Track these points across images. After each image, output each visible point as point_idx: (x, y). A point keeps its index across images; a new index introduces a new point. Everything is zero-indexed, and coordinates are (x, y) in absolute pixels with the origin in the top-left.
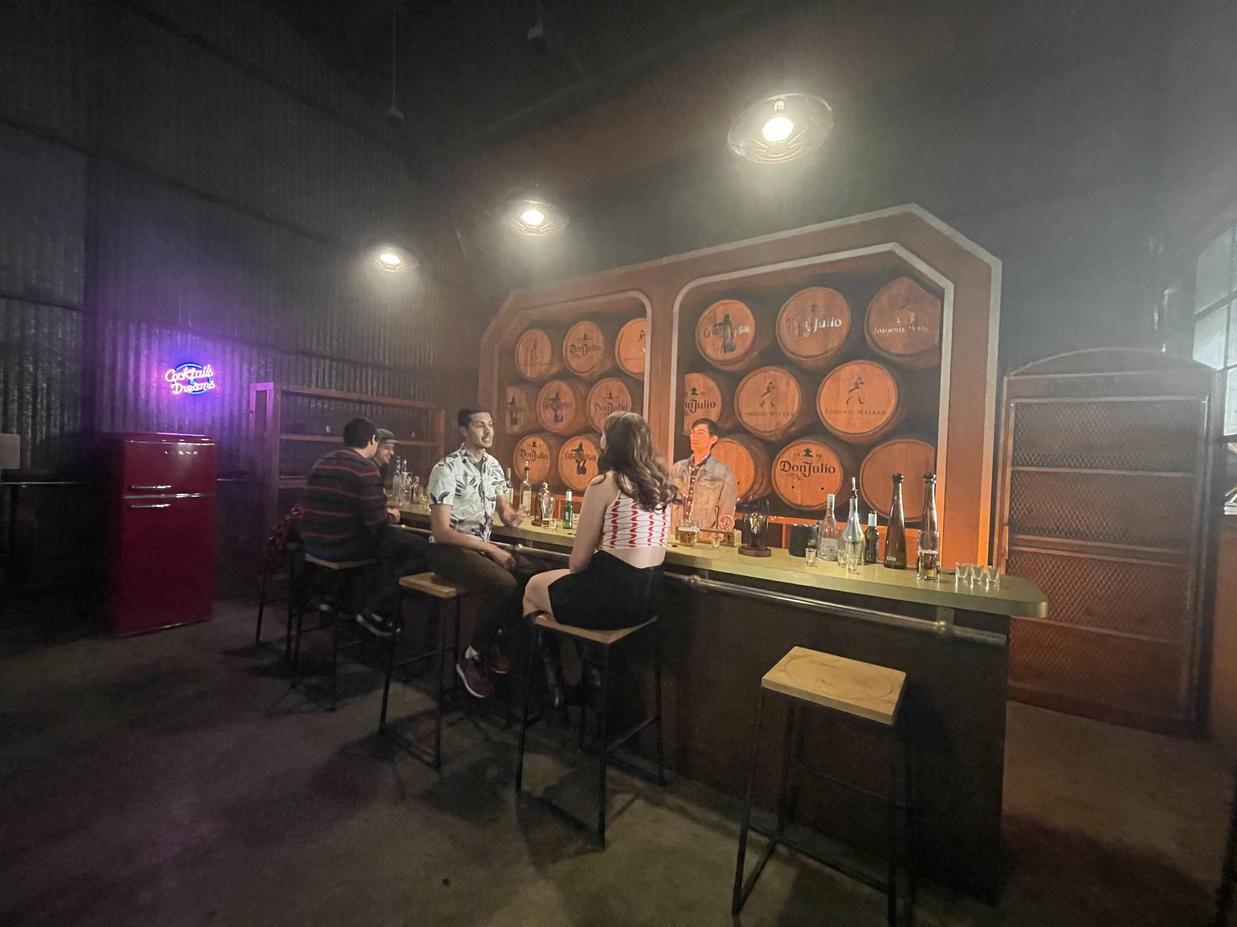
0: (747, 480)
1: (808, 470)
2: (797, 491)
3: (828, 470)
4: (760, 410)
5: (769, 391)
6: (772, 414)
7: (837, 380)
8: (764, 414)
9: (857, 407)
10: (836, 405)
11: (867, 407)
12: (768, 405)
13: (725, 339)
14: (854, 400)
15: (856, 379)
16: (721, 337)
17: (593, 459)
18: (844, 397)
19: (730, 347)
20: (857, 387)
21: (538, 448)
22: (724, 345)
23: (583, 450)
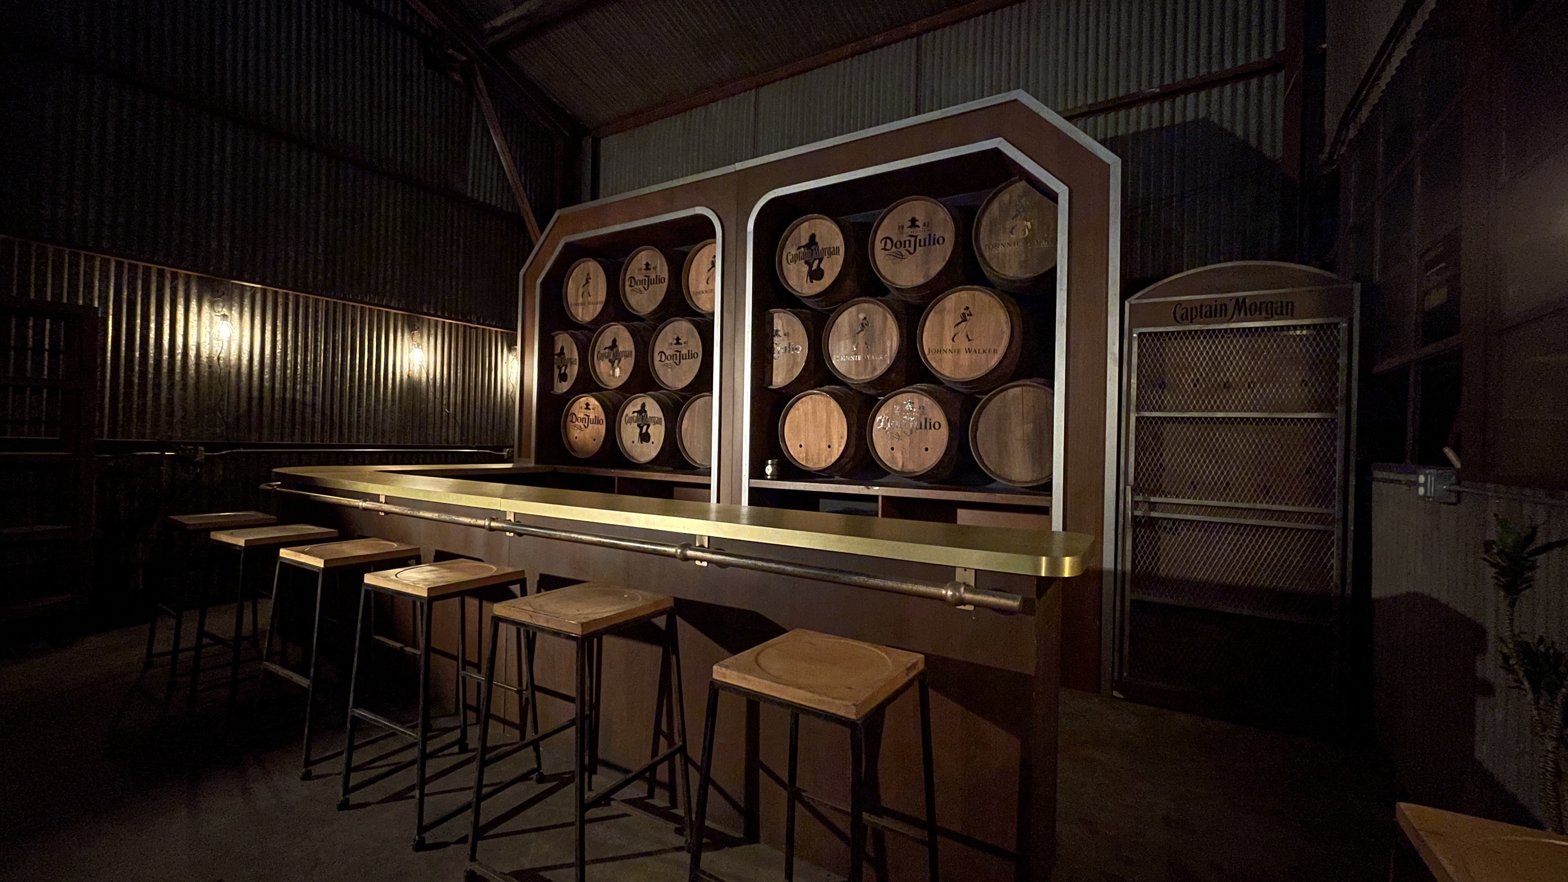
0: (837, 443)
2: (898, 455)
3: (932, 426)
4: (852, 353)
5: (864, 328)
6: (867, 357)
7: (942, 312)
8: (859, 358)
9: (964, 344)
10: (941, 341)
11: (975, 345)
12: (862, 345)
13: (810, 266)
14: (961, 336)
15: (962, 311)
16: (807, 263)
17: (658, 422)
18: (948, 335)
19: (816, 275)
20: (964, 320)
21: (591, 411)
22: (810, 273)
23: (646, 412)
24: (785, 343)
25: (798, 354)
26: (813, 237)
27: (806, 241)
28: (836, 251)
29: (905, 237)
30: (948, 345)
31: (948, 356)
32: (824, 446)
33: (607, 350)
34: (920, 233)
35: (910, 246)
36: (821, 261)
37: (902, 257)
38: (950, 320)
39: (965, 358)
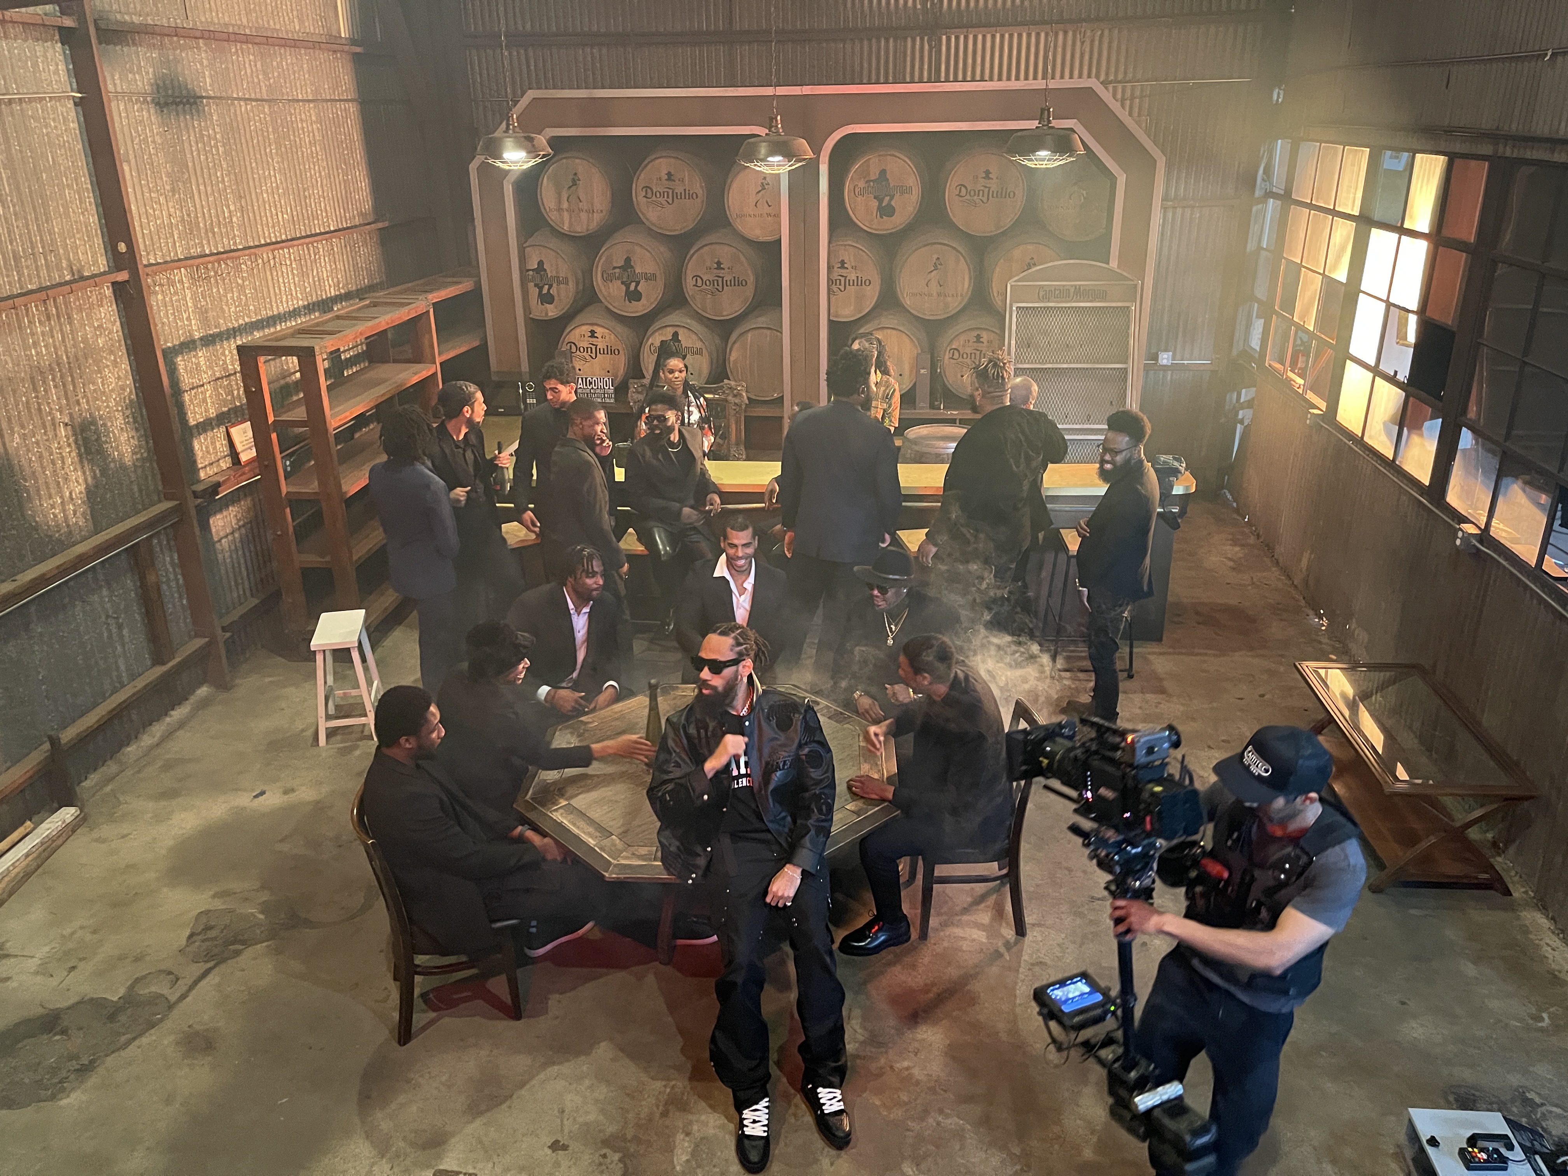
1: (978, 357)
4: (923, 290)
5: (936, 268)
6: (939, 295)
7: (1010, 257)
8: (930, 295)
12: (934, 285)
13: (880, 201)
15: (1028, 260)
16: (876, 198)
17: (699, 352)
19: (887, 211)
21: (600, 339)
22: (879, 208)
23: (680, 341)
24: (853, 277)
25: (869, 288)
26: (883, 172)
27: (874, 174)
28: (910, 190)
29: (979, 188)
33: (617, 270)
34: (994, 185)
35: (983, 196)
36: (892, 198)
37: (974, 204)
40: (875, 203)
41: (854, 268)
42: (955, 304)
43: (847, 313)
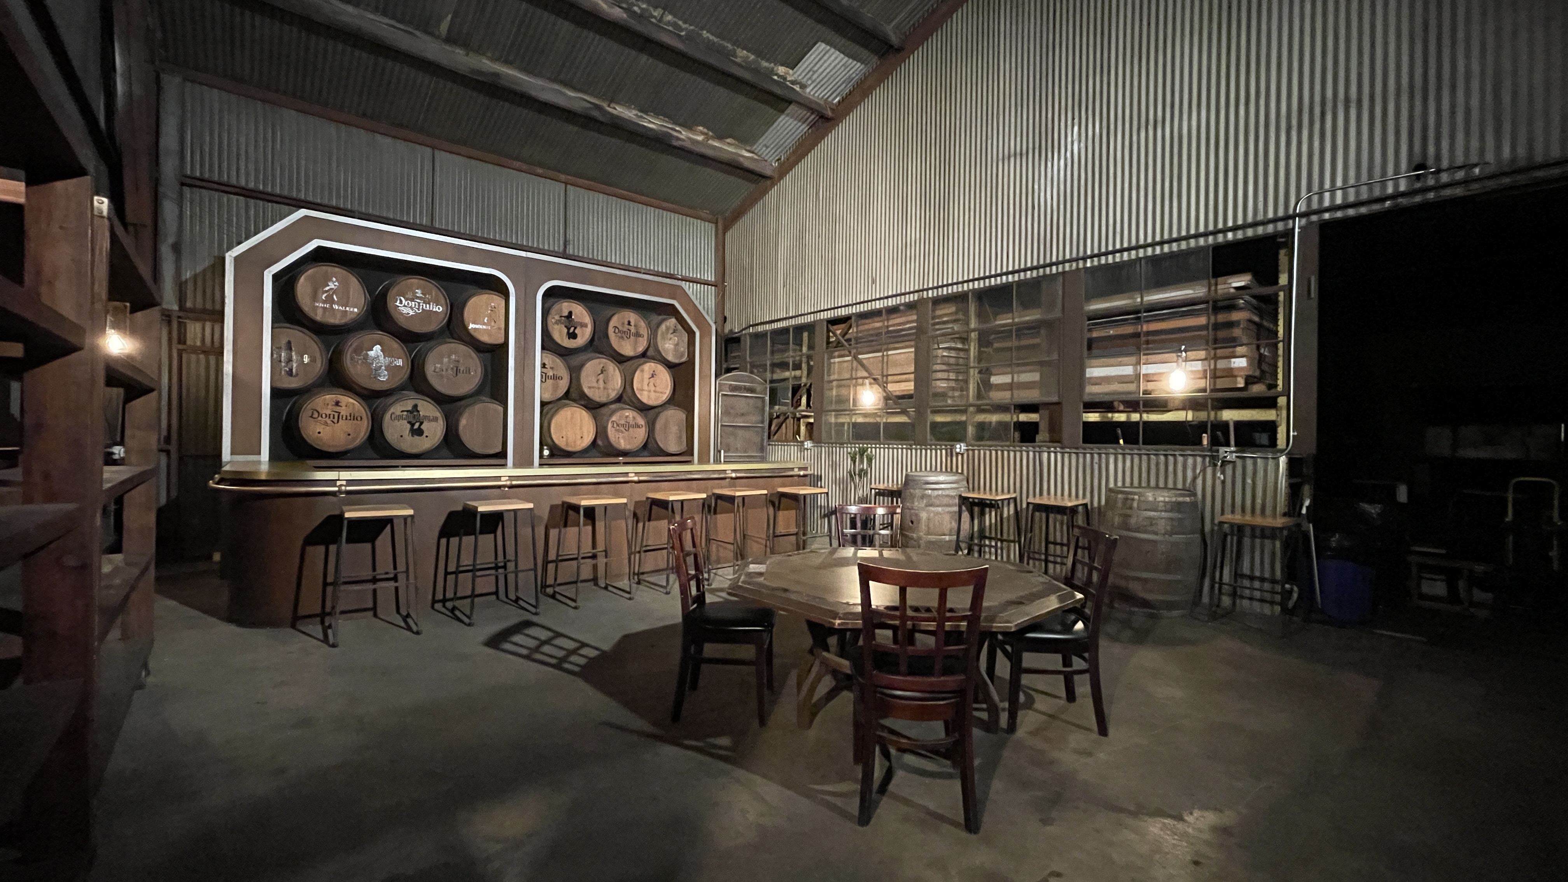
0: (588, 435)
1: (628, 427)
2: (622, 441)
3: (639, 427)
4: (595, 385)
5: (602, 372)
6: (605, 388)
7: (642, 371)
8: (599, 388)
9: (653, 388)
10: (642, 386)
11: (658, 389)
12: (601, 382)
13: (569, 329)
14: (651, 384)
15: (652, 372)
16: (566, 327)
17: (435, 419)
18: (646, 382)
19: (573, 336)
20: (653, 377)
21: (344, 408)
22: (568, 333)
23: (418, 411)
24: (551, 373)
25: (561, 381)
26: (570, 313)
27: (566, 314)
28: (586, 326)
29: (625, 330)
30: (646, 388)
31: (645, 393)
32: (580, 437)
34: (633, 330)
35: (627, 334)
36: (575, 328)
37: (622, 338)
38: (647, 375)
39: (653, 395)
40: (566, 330)
41: (552, 368)
42: (613, 395)
43: (548, 397)
